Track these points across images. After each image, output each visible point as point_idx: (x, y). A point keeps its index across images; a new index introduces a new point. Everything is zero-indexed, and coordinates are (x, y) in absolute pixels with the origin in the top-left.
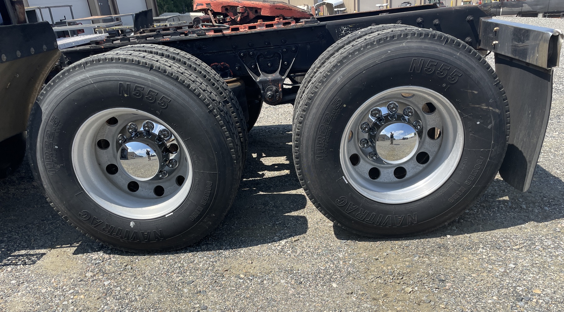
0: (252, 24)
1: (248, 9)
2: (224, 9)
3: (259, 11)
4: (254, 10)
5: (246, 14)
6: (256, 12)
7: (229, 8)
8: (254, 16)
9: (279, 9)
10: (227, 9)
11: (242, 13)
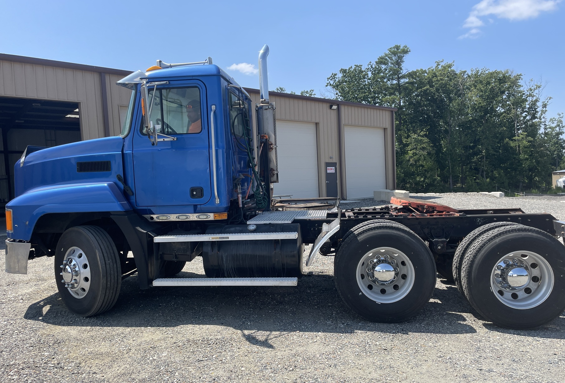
0: (431, 214)
1: (429, 208)
2: (417, 206)
3: (434, 208)
4: (432, 208)
5: (428, 209)
6: (433, 208)
7: (419, 206)
8: (432, 210)
9: (445, 208)
10: (418, 206)
11: (427, 209)
